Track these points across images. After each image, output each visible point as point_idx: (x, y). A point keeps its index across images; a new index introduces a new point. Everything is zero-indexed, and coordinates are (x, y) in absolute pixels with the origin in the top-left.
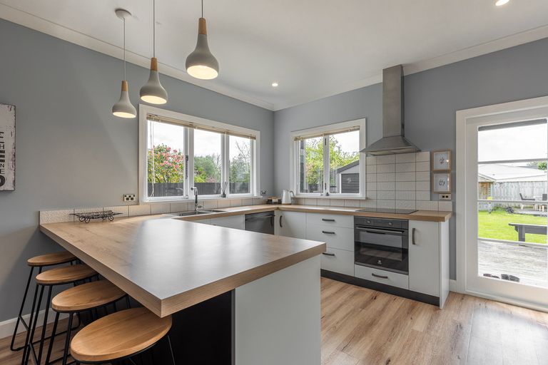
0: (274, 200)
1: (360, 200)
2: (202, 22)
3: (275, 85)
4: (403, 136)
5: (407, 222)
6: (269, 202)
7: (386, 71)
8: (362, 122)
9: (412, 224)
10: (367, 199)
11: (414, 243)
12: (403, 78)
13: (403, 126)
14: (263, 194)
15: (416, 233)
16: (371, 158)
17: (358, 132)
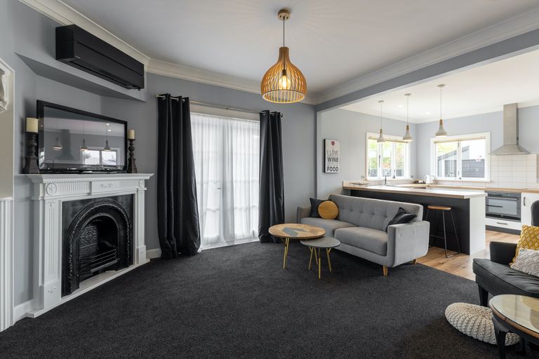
0: (420, 182)
1: (486, 182)
2: (441, 121)
3: (428, 113)
4: (518, 144)
5: (520, 194)
6: (416, 182)
7: (505, 106)
8: (487, 135)
9: (523, 195)
10: (491, 182)
11: (524, 205)
12: (517, 109)
13: (518, 139)
14: (412, 177)
15: (526, 201)
16: (494, 157)
17: (484, 140)
